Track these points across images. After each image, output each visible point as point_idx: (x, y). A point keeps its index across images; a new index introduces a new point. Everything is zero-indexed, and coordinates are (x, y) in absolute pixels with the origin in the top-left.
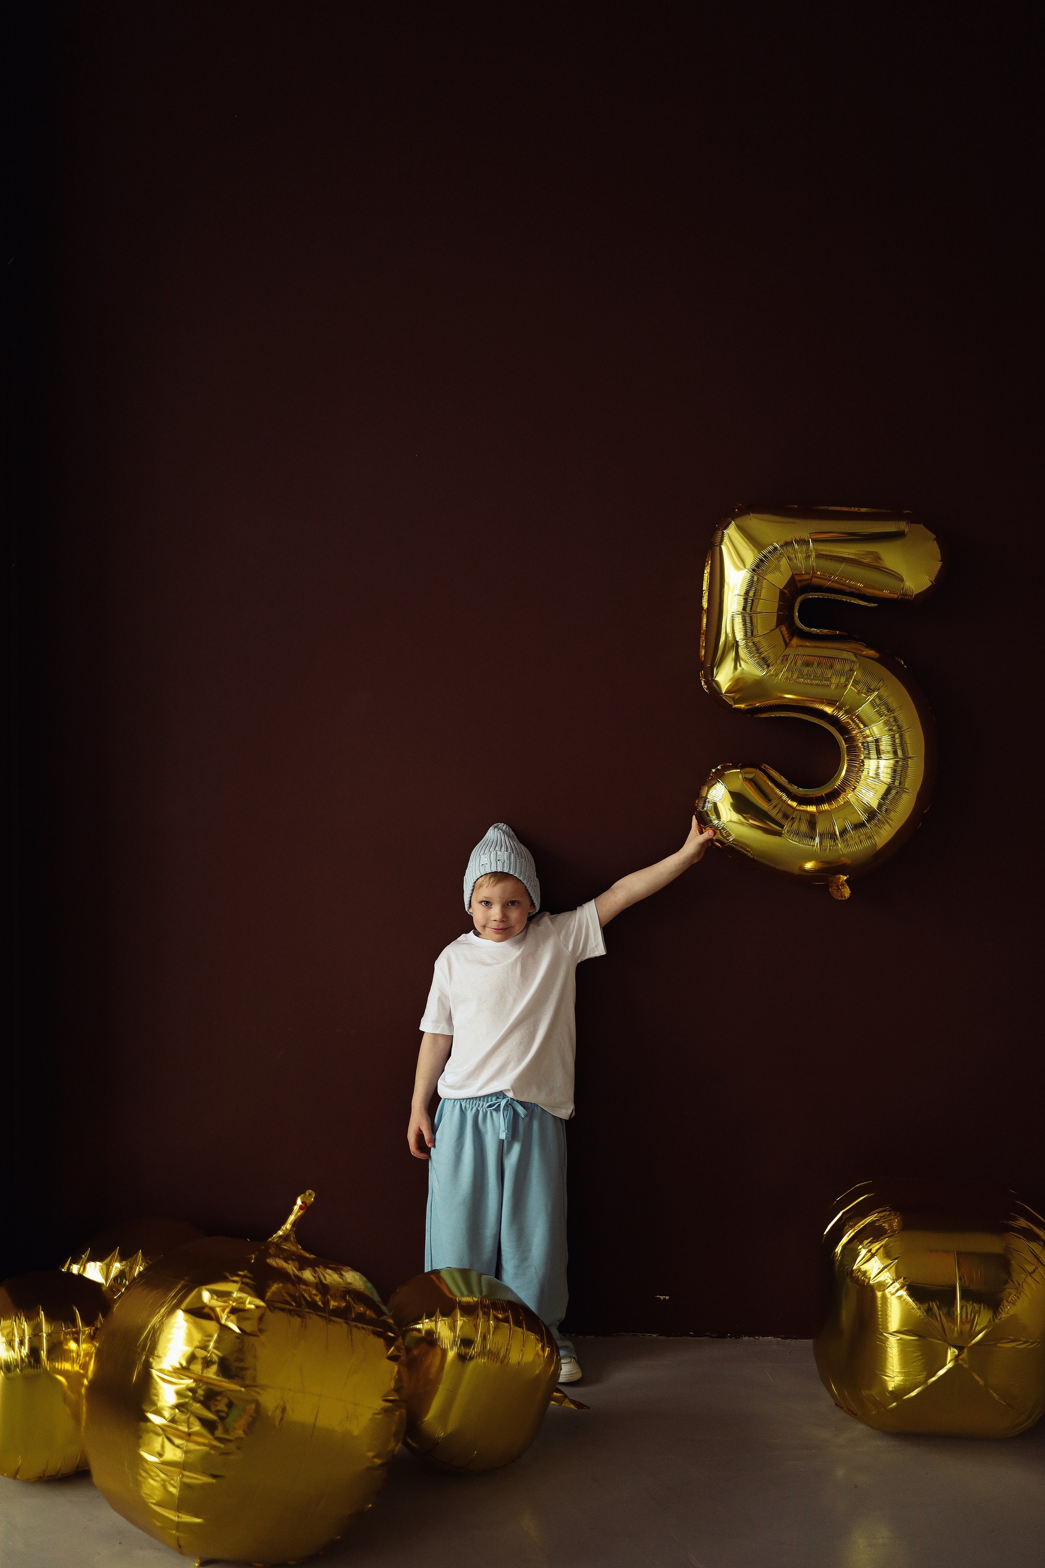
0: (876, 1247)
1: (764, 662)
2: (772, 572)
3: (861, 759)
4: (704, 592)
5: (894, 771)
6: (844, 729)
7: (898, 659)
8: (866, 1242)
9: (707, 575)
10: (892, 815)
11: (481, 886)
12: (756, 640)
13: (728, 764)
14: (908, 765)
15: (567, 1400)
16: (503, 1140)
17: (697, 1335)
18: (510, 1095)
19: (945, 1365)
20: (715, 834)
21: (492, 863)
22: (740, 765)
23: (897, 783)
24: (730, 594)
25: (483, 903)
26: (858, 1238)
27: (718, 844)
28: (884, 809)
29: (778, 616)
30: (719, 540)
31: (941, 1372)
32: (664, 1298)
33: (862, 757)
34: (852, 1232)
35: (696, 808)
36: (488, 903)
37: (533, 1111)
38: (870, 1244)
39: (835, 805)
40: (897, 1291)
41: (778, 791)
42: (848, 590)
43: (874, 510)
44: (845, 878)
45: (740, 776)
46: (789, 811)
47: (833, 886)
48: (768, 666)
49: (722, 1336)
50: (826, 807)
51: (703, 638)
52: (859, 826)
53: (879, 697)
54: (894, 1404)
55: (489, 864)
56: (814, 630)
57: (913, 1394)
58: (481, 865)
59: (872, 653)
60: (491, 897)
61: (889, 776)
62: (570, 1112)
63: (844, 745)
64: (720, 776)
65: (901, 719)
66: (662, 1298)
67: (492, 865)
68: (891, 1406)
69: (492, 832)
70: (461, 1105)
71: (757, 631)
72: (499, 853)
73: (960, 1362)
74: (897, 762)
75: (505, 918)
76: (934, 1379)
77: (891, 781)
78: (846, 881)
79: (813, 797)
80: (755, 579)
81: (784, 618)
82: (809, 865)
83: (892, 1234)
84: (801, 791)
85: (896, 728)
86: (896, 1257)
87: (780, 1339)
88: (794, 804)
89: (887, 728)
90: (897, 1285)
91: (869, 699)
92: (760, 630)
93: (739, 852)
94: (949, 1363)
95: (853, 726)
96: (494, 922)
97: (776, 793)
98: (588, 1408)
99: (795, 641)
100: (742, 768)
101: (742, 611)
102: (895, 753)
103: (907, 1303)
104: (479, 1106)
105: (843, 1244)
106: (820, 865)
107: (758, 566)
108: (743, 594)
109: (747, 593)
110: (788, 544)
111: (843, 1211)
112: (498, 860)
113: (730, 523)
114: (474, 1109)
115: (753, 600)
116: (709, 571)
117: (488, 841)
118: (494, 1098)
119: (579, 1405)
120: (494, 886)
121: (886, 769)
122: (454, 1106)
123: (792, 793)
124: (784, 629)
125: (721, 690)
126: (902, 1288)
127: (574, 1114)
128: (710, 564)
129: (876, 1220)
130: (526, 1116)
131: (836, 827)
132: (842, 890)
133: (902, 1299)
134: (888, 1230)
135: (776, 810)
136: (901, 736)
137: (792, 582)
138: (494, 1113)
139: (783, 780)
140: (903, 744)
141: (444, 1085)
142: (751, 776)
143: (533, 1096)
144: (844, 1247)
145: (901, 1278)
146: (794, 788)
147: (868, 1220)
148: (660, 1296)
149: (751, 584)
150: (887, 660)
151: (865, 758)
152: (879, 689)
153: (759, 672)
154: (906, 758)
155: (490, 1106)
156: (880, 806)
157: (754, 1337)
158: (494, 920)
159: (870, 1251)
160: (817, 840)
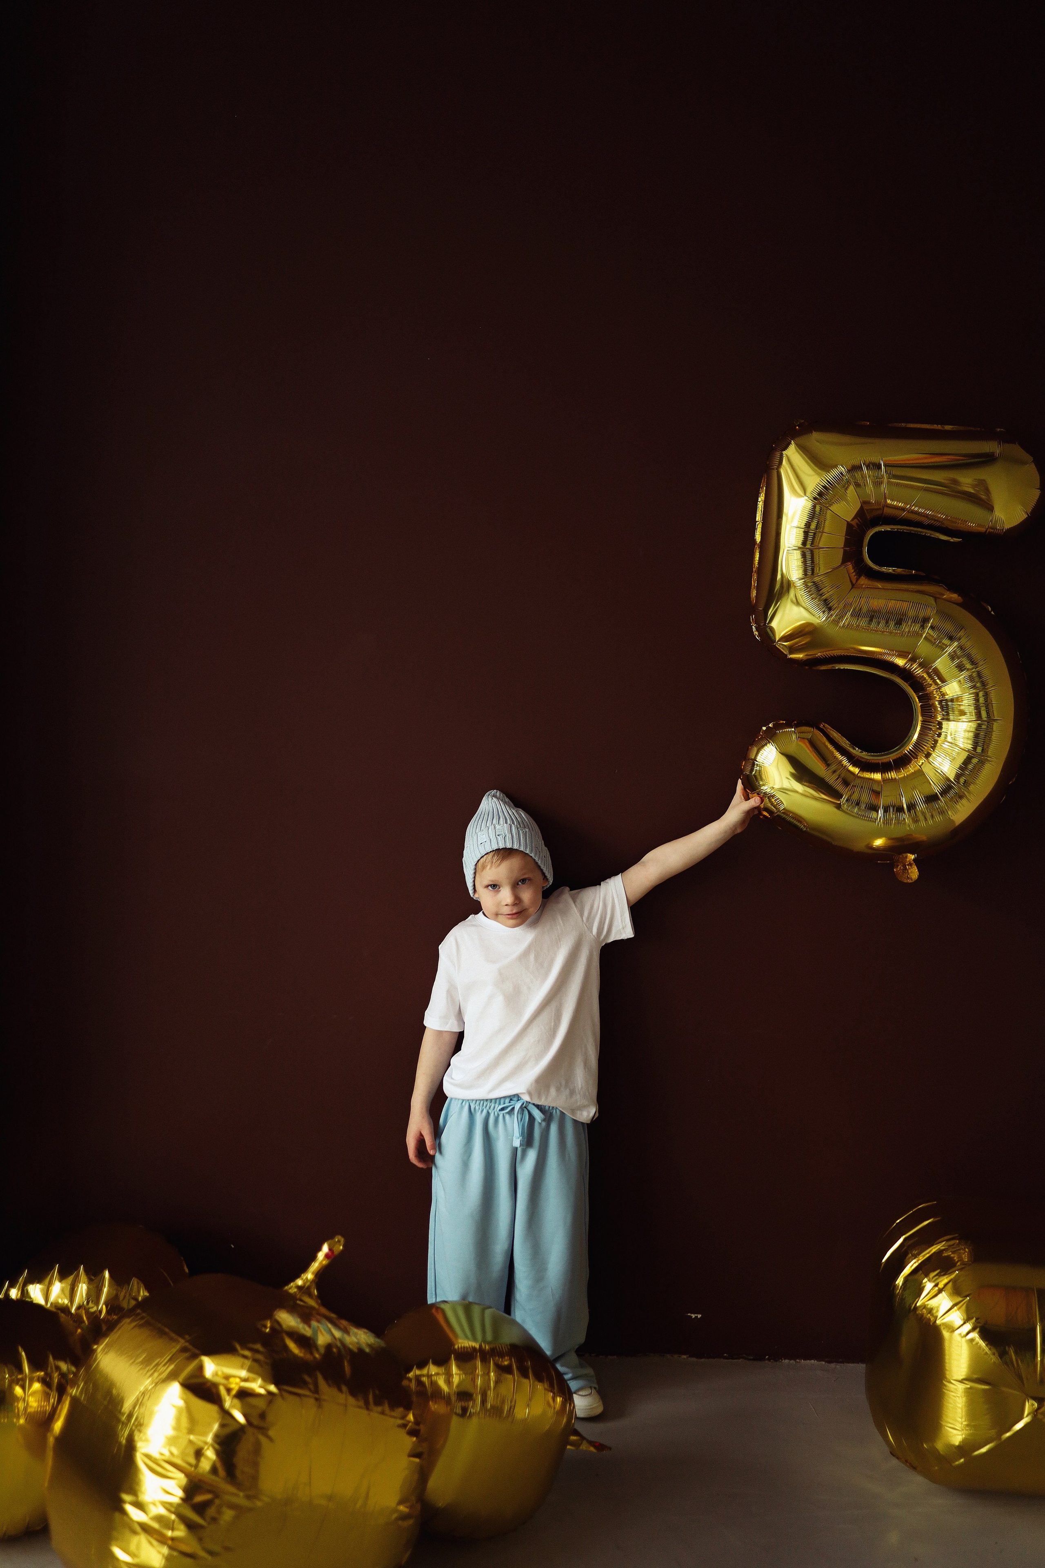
0: (944, 1280)
1: (827, 606)
2: (837, 501)
3: (937, 721)
4: (757, 523)
5: (976, 736)
6: (918, 685)
7: (985, 604)
8: (932, 1275)
9: (761, 503)
10: (972, 787)
11: (484, 867)
12: (816, 579)
13: (781, 722)
14: (992, 729)
15: (585, 1442)
16: (517, 1148)
17: (732, 1357)
18: (526, 1098)
19: (1021, 1418)
20: (762, 801)
21: (492, 839)
22: (795, 724)
23: (979, 749)
24: (788, 527)
25: (490, 888)
26: (923, 1269)
27: (765, 813)
28: (962, 780)
29: (845, 552)
30: (776, 461)
31: (1019, 1426)
32: (695, 1316)
33: (939, 718)
34: (915, 1262)
35: (742, 771)
36: (494, 886)
37: (551, 1114)
38: (937, 1277)
39: (903, 773)
40: (968, 1333)
41: (838, 755)
42: (927, 522)
43: (961, 428)
44: (913, 857)
45: (794, 737)
46: (850, 778)
47: (898, 865)
48: (830, 609)
49: (760, 1358)
50: (893, 775)
51: (755, 577)
52: (931, 799)
53: (961, 647)
54: (962, 1460)
55: (488, 841)
56: (884, 569)
57: (984, 1450)
58: (479, 843)
59: (955, 596)
60: (497, 879)
61: (970, 742)
62: (592, 1114)
63: (918, 704)
64: (770, 736)
65: (986, 673)
66: (693, 1316)
67: (492, 842)
68: (957, 1463)
69: (486, 803)
70: (470, 1107)
71: (819, 568)
72: (498, 827)
73: (1040, 1416)
74: (979, 726)
75: (517, 900)
76: (1008, 1434)
77: (972, 748)
78: (914, 860)
79: (879, 763)
80: (818, 508)
81: (852, 554)
82: (879, 842)
83: (963, 1266)
84: (865, 755)
85: (978, 683)
86: (967, 1293)
87: (824, 1363)
88: (856, 770)
89: (970, 685)
90: (968, 1326)
91: (946, 651)
92: (822, 569)
93: (790, 823)
94: (1027, 1416)
95: (930, 681)
96: (506, 907)
97: (835, 757)
98: (610, 1449)
99: (863, 581)
100: (796, 726)
101: (801, 546)
102: (979, 715)
103: (980, 1347)
104: (490, 1107)
105: (904, 1276)
106: (890, 843)
107: (820, 494)
108: (803, 526)
109: (808, 525)
110: (855, 468)
111: (904, 1237)
112: (498, 835)
113: (790, 443)
114: (485, 1112)
115: (815, 534)
116: (763, 499)
117: (483, 813)
118: (507, 1100)
119: (600, 1447)
120: (499, 865)
121: (966, 734)
122: (462, 1107)
123: (854, 757)
124: (850, 566)
125: (775, 638)
126: (973, 1329)
127: (597, 1115)
128: (765, 491)
129: (944, 1250)
130: (544, 1120)
131: (904, 799)
132: (909, 871)
133: (974, 1343)
134: (958, 1262)
135: (835, 776)
136: (986, 695)
137: (861, 513)
138: (507, 1117)
139: (845, 743)
140: (988, 705)
141: (450, 1083)
142: (809, 736)
143: (551, 1099)
144: (906, 1279)
145: (972, 1318)
146: (856, 752)
147: (934, 1249)
148: (691, 1313)
149: (812, 515)
150: (971, 605)
151: (943, 719)
152: (960, 640)
153: (818, 618)
154: (990, 720)
155: (503, 1109)
156: (958, 777)
157: (795, 1360)
158: (506, 905)
159: (936, 1285)
160: (881, 812)
